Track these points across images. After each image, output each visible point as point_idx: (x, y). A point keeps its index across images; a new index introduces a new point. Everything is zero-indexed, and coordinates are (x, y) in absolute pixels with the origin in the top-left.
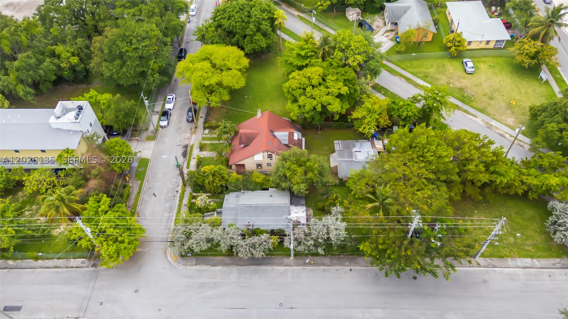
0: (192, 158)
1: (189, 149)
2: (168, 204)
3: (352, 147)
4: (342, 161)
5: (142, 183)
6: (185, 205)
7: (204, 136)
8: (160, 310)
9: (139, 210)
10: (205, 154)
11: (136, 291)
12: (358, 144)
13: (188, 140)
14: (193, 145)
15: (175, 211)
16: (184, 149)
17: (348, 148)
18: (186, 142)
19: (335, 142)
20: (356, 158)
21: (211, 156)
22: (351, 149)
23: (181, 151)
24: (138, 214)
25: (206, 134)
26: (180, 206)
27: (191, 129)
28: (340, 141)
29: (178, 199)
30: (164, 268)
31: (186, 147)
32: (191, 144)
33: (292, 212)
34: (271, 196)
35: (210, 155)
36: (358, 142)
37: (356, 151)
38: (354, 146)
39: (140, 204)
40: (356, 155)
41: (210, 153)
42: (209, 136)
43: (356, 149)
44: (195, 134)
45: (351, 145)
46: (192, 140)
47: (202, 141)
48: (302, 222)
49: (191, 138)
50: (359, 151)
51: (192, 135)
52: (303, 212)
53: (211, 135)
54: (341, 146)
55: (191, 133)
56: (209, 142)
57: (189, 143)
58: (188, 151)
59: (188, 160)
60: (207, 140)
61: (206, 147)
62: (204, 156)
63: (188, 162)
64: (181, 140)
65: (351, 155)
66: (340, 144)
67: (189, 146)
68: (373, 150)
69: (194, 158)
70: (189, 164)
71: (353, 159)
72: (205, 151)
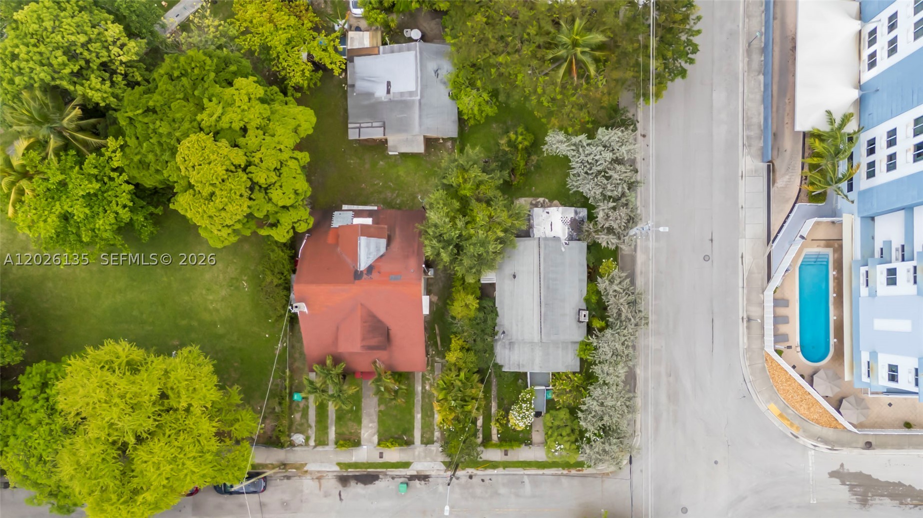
0: (381, 461)
1: (351, 472)
2: (503, 491)
3: (372, 101)
4: (420, 125)
6: (506, 454)
7: (312, 443)
8: (716, 462)
10: (369, 431)
11: (685, 510)
12: (361, 85)
13: (323, 481)
14: (339, 464)
15: (520, 471)
16: (353, 483)
17: (374, 109)
18: (332, 484)
19: (353, 135)
20: (411, 93)
21: (375, 419)
22: (381, 103)
23: (357, 489)
25: (307, 439)
26: (506, 465)
27: (288, 478)
28: (350, 126)
29: (490, 472)
30: (641, 471)
31: (344, 480)
32: (337, 468)
33: (550, 234)
34: (514, 276)
35: (372, 422)
36: (353, 86)
37: (388, 92)
38: (370, 95)
40: (402, 94)
41: (365, 421)
42: (312, 433)
43: (380, 92)
44: (306, 464)
45: (366, 103)
46: (324, 469)
47: (327, 445)
48: (572, 215)
49: (319, 472)
50: (389, 84)
51: (306, 472)
52: (548, 213)
53: (310, 426)
54: (370, 125)
55: (300, 474)
56: (333, 428)
57: (335, 474)
58: (357, 474)
59: (387, 468)
60: (327, 433)
61: (347, 433)
62: (374, 434)
63: (392, 467)
64: (326, 496)
65: (402, 104)
66: (362, 125)
67: (345, 474)
68: (384, 53)
69: (381, 457)
70: (398, 463)
71: (413, 101)
72: (360, 433)
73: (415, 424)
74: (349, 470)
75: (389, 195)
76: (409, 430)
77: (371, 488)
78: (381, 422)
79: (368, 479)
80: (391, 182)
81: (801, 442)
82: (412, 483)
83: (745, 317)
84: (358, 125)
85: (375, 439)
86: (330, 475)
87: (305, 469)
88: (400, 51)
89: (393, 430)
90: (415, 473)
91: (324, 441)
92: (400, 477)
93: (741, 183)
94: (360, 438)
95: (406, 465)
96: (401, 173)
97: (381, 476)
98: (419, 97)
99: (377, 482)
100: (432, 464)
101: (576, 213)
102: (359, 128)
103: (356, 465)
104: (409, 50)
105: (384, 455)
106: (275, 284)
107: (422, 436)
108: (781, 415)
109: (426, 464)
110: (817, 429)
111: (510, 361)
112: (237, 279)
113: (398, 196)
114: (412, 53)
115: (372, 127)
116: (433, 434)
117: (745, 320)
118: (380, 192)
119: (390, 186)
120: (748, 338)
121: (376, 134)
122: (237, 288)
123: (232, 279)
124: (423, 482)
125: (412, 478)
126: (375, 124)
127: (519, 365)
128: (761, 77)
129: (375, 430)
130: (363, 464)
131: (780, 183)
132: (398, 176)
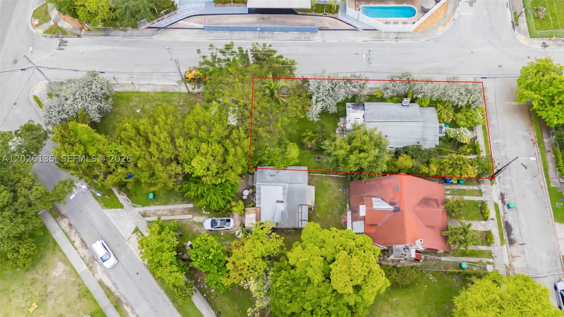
0: (496, 219)
1: (505, 237)
2: (503, 153)
3: (287, 212)
4: (303, 183)
5: (548, 183)
6: (482, 150)
7: (491, 260)
8: (472, 52)
9: (535, 147)
10: (478, 226)
11: (500, 66)
12: (277, 219)
13: (514, 255)
14: (502, 245)
16: (512, 237)
17: (291, 212)
18: (515, 250)
20: (284, 189)
21: (471, 221)
22: (288, 206)
23: (515, 234)
24: (534, 144)
25: (489, 263)
28: (300, 226)
31: (511, 242)
32: (505, 246)
33: (361, 120)
35: (473, 224)
36: (277, 224)
37: (282, 202)
38: (283, 213)
39: (537, 154)
40: (284, 194)
42: (485, 260)
43: (282, 207)
44: (505, 265)
45: (287, 216)
46: (507, 254)
47: (491, 251)
48: (351, 109)
49: (509, 257)
50: (278, 202)
51: (510, 265)
52: (349, 121)
53: (481, 261)
54: (300, 214)
55: (512, 269)
56: (480, 247)
57: (508, 247)
58: (506, 234)
59: (500, 216)
60: (483, 251)
61: (481, 239)
62: (480, 223)
63: (499, 213)
64: (524, 253)
65: (290, 194)
66: (300, 219)
67: (507, 241)
68: (260, 204)
69: (494, 219)
70: (496, 210)
71: (289, 187)
72: (480, 231)
73: (471, 199)
74: (505, 238)
75: (336, 211)
76: (475, 203)
77: (514, 226)
78: (472, 219)
79: (508, 228)
80: (329, 210)
81: (457, 18)
82: (507, 203)
83: (395, 40)
84: (300, 221)
85: (483, 222)
86: (509, 250)
87: (508, 265)
88: (260, 194)
89: (476, 212)
90: (500, 201)
91: (489, 253)
92: (504, 209)
93: (327, 41)
94: (483, 231)
95: (496, 206)
96: (323, 204)
97: (505, 220)
98: (287, 184)
99: (510, 223)
100: (494, 191)
101: (349, 107)
102: (302, 220)
103: (501, 235)
104: (260, 189)
105: (492, 218)
106: (396, 273)
107: (478, 196)
108: (444, 26)
109: (494, 195)
110: (449, 11)
111: (433, 141)
112: (392, 305)
113: (337, 207)
114: (262, 187)
115: (301, 213)
116: (475, 190)
117: (397, 40)
118: (335, 216)
119: (331, 211)
120: (406, 38)
121: (305, 210)
122: (397, 305)
123: (391, 308)
124: (505, 196)
125: (503, 202)
126: (300, 211)
127: (435, 136)
128: (276, 33)
129: (477, 222)
130: (499, 230)
131: (328, 25)
132: (325, 206)
